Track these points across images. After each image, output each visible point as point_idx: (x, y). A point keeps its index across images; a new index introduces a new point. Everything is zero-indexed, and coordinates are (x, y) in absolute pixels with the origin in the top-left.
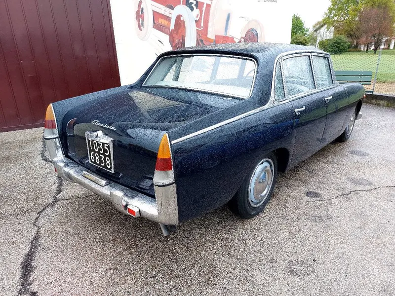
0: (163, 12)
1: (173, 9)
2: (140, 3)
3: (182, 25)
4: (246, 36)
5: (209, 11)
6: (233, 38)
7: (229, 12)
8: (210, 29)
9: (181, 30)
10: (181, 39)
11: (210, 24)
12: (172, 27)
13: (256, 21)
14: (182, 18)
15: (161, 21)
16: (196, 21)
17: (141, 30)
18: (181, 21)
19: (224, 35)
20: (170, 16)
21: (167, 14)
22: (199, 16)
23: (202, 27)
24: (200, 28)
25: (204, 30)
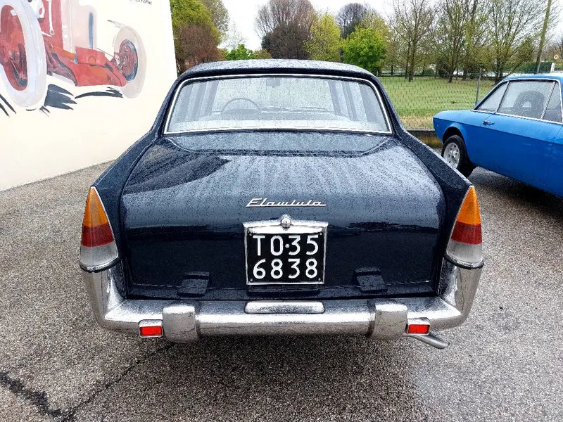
3: (16, 25)
4: (120, 51)
6: (103, 54)
7: (90, 11)
8: (65, 36)
9: (14, 33)
10: (17, 50)
11: (64, 27)
13: (129, 29)
14: (13, 13)
16: (40, 21)
18: (12, 17)
19: (88, 47)
22: (44, 11)
23: (52, 32)
24: (49, 34)
25: (54, 36)
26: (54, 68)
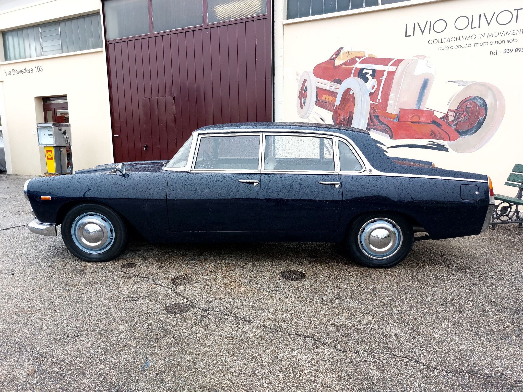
0: (328, 88)
1: (340, 83)
2: (305, 80)
3: (351, 99)
4: (458, 108)
5: (392, 79)
6: (432, 112)
7: (426, 77)
8: (390, 102)
9: (348, 105)
10: (348, 115)
11: (392, 95)
12: (338, 102)
13: (482, 85)
14: (351, 92)
15: (325, 97)
16: (371, 94)
17: (302, 108)
18: (349, 95)
19: (415, 107)
20: (336, 91)
21: (333, 89)
22: (376, 87)
23: (379, 100)
24: (376, 102)
25: (381, 103)
26: (373, 125)
